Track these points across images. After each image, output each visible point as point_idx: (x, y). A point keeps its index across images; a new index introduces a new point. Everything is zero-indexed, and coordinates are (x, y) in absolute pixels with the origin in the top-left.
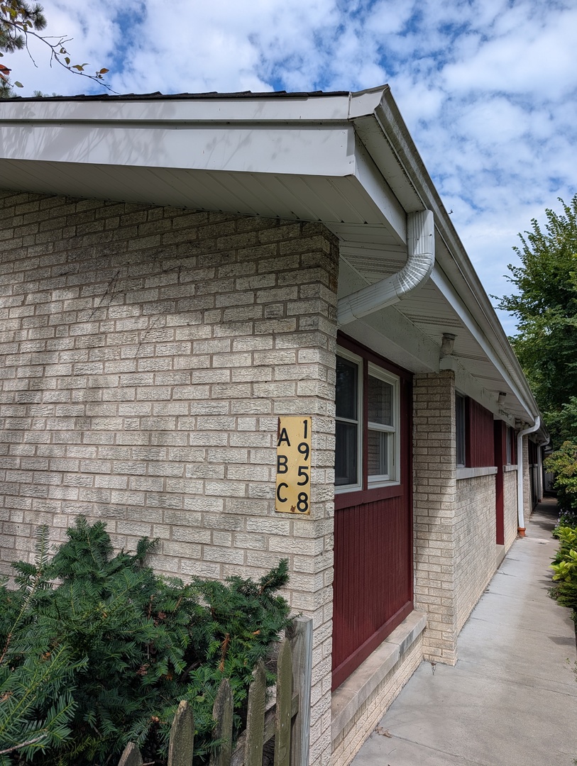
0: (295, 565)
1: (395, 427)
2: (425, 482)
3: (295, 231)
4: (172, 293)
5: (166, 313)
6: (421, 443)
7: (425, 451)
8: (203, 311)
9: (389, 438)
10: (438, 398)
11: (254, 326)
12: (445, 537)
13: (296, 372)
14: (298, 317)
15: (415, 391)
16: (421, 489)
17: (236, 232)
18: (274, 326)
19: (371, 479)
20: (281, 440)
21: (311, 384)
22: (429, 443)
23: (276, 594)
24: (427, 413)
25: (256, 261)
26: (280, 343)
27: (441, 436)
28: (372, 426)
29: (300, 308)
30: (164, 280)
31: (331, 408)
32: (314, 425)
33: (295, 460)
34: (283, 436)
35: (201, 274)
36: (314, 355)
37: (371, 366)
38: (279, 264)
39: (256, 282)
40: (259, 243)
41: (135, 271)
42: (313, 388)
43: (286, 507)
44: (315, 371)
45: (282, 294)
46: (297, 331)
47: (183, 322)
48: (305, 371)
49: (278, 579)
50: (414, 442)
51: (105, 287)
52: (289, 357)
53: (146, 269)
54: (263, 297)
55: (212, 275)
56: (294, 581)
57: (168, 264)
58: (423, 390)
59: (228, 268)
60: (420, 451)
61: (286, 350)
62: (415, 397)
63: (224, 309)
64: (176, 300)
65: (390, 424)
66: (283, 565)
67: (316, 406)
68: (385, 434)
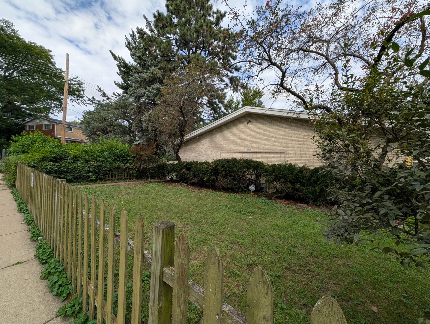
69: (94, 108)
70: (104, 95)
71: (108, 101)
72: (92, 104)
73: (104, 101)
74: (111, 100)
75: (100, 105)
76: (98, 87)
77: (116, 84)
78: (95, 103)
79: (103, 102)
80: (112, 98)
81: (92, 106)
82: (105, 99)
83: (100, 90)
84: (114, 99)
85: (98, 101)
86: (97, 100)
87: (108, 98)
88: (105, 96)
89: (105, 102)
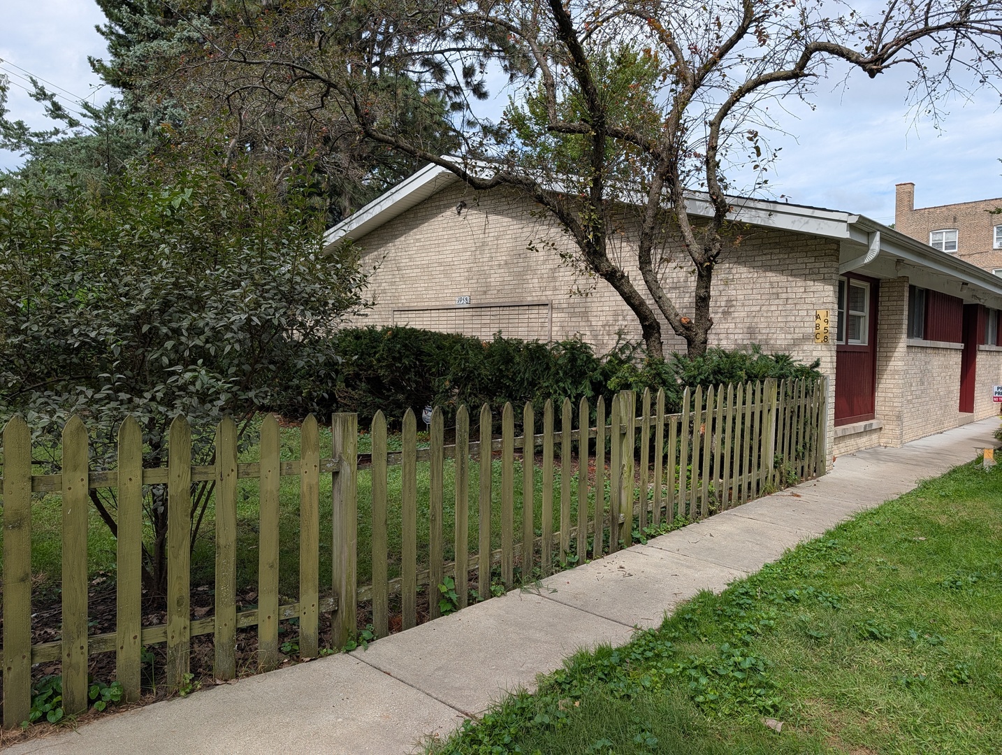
0: (823, 359)
1: (866, 313)
2: (885, 345)
3: (824, 241)
4: (769, 263)
5: (765, 271)
6: (883, 322)
7: (886, 327)
8: (783, 271)
9: (862, 320)
10: (896, 294)
11: (805, 277)
12: (896, 377)
13: (823, 294)
14: (824, 274)
15: (880, 290)
16: (882, 350)
17: (797, 240)
18: (814, 277)
19: (849, 341)
20: (817, 318)
21: (829, 298)
22: (889, 322)
23: (815, 370)
24: (888, 304)
25: (806, 252)
26: (816, 284)
27: (897, 317)
28: (851, 312)
29: (825, 270)
30: (764, 258)
31: (836, 306)
32: (830, 313)
33: (823, 325)
34: (817, 317)
35: (781, 256)
36: (831, 288)
37: (852, 280)
38: (816, 254)
39: (806, 260)
40: (807, 245)
41: (750, 253)
42: (830, 299)
43: (819, 341)
44: (831, 294)
45: (817, 265)
46: (824, 279)
47: (774, 275)
48: (827, 294)
49: (817, 364)
50: (879, 322)
51: (736, 259)
52: (821, 288)
53: (755, 253)
54: (809, 266)
55: (786, 256)
56: (822, 365)
57: (765, 252)
58: (887, 289)
59: (794, 254)
60: (883, 327)
61: (819, 286)
62: (880, 294)
63: (792, 270)
64: (770, 266)
65: (863, 311)
66: (818, 359)
67: (830, 306)
68: (859, 317)
69: (24, 160)
70: (57, 111)
71: (70, 134)
72: (18, 147)
73: (57, 132)
74: (80, 128)
75: (45, 149)
76: (35, 83)
77: (97, 71)
78: (29, 143)
79: (54, 139)
80: (83, 121)
81: (18, 153)
82: (61, 124)
83: (41, 95)
84: (87, 127)
85: (36, 135)
86: (32, 130)
87: (73, 123)
88: (62, 117)
89: (60, 136)
